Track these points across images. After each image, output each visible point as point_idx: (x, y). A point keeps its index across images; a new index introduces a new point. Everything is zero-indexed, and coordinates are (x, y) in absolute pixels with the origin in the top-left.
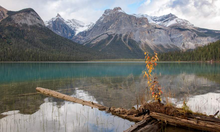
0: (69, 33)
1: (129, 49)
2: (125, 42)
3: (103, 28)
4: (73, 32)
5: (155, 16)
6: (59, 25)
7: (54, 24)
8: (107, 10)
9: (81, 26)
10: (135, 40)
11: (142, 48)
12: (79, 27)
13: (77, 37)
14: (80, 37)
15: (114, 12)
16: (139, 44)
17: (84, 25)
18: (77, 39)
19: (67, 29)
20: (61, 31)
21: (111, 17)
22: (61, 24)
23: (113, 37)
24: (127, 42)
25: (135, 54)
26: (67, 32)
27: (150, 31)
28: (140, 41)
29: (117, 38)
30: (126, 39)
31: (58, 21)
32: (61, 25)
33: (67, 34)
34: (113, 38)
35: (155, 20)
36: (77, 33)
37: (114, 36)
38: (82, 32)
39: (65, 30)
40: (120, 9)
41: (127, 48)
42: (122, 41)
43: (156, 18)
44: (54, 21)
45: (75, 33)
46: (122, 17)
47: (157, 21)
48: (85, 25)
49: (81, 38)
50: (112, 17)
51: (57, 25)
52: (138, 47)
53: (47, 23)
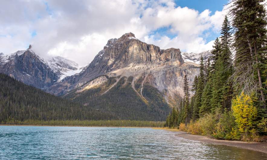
0: (47, 78)
1: (143, 104)
2: (137, 89)
3: (103, 67)
4: (54, 76)
5: (192, 53)
6: (28, 63)
7: (18, 61)
8: (112, 39)
9: (71, 69)
10: (156, 87)
11: (170, 101)
12: (68, 69)
13: (60, 84)
14: (66, 84)
15: (122, 42)
16: (164, 94)
17: (77, 67)
18: (60, 88)
19: (44, 71)
20: (31, 73)
21: (116, 50)
22: (33, 61)
23: (116, 81)
24: (141, 91)
25: (155, 112)
26: (43, 76)
27: (185, 72)
28: (166, 90)
29: (124, 82)
30: (140, 85)
31: (27, 57)
32: (33, 64)
33: (43, 79)
34: (115, 84)
35: (193, 58)
36: (62, 78)
37: (118, 80)
38: (70, 77)
39: (40, 72)
40: (133, 35)
41: (140, 100)
42: (132, 88)
43: (194, 55)
44: (20, 56)
45: (59, 78)
46: (134, 47)
47: (195, 59)
48: (79, 67)
49: (67, 86)
50: (118, 49)
51: (25, 64)
52: (162, 100)
53: (8, 57)
